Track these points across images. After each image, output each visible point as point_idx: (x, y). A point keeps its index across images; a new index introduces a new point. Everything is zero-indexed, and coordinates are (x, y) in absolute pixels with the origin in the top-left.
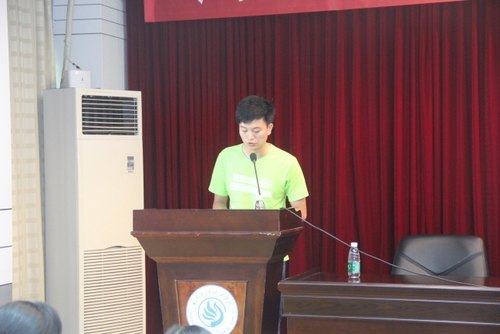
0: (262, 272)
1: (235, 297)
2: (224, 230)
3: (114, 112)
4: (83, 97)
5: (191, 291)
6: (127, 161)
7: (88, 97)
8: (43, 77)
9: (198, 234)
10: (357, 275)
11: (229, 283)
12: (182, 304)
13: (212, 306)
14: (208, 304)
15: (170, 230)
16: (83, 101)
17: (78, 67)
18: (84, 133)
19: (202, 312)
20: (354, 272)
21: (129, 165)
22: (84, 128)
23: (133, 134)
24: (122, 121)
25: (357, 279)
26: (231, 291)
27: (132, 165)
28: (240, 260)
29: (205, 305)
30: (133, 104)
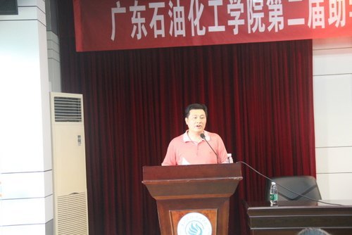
0: (227, 203)
1: (210, 219)
5: (180, 217)
6: (78, 139)
7: (57, 98)
9: (188, 180)
13: (194, 226)
14: (192, 225)
15: (169, 179)
16: (55, 101)
18: (56, 121)
19: (188, 230)
22: (56, 118)
23: (78, 121)
24: (74, 113)
26: (207, 216)
27: (80, 141)
30: (79, 102)
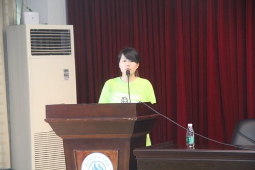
1: (111, 160)
2: (102, 116)
3: (54, 40)
4: (31, 30)
5: (84, 156)
6: (63, 73)
7: (35, 30)
8: (7, 18)
10: (192, 145)
11: (107, 151)
12: (79, 165)
13: (97, 166)
14: (95, 165)
16: (31, 33)
17: (30, 10)
18: (32, 55)
20: (190, 143)
21: (65, 75)
22: (32, 51)
23: (68, 54)
24: (60, 46)
25: (192, 148)
26: (109, 157)
27: (68, 75)
28: (114, 136)
29: (93, 166)
30: (67, 34)
